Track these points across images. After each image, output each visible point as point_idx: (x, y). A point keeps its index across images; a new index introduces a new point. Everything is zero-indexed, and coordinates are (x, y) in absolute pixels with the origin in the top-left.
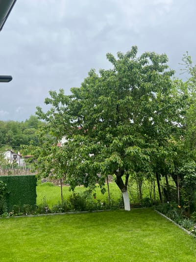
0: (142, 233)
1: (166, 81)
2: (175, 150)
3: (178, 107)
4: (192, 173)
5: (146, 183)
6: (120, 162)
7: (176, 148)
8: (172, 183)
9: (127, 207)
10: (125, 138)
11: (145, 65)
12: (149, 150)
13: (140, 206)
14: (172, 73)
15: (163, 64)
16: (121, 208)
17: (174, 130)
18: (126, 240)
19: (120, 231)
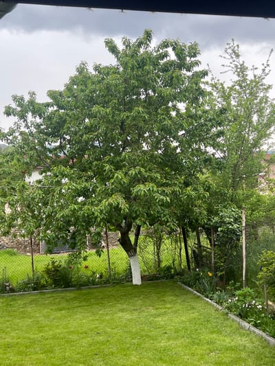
0: (153, 311)
1: (194, 85)
2: (208, 189)
3: (212, 126)
4: (230, 223)
5: (167, 244)
6: (124, 206)
7: (209, 188)
8: (205, 242)
9: (137, 280)
10: (132, 172)
11: (165, 60)
12: (168, 190)
13: (157, 278)
14: (205, 73)
15: (192, 59)
16: (127, 281)
17: (208, 161)
18: (129, 320)
19: (122, 310)
